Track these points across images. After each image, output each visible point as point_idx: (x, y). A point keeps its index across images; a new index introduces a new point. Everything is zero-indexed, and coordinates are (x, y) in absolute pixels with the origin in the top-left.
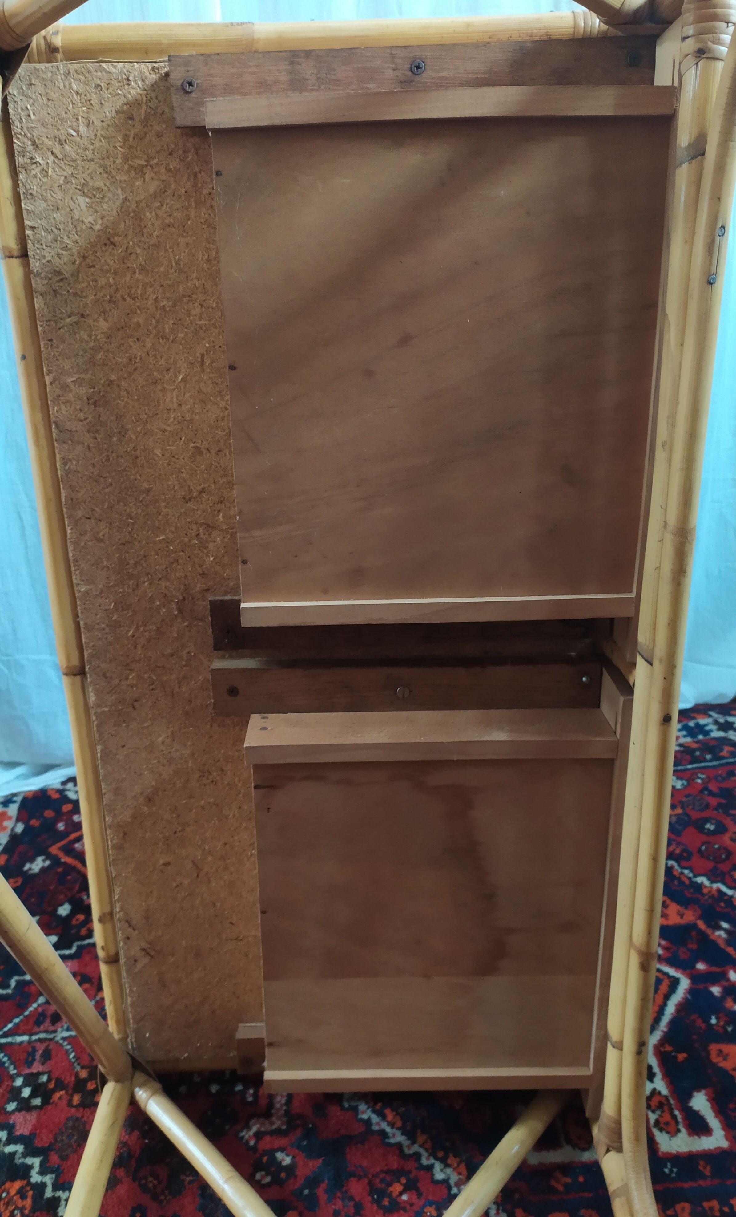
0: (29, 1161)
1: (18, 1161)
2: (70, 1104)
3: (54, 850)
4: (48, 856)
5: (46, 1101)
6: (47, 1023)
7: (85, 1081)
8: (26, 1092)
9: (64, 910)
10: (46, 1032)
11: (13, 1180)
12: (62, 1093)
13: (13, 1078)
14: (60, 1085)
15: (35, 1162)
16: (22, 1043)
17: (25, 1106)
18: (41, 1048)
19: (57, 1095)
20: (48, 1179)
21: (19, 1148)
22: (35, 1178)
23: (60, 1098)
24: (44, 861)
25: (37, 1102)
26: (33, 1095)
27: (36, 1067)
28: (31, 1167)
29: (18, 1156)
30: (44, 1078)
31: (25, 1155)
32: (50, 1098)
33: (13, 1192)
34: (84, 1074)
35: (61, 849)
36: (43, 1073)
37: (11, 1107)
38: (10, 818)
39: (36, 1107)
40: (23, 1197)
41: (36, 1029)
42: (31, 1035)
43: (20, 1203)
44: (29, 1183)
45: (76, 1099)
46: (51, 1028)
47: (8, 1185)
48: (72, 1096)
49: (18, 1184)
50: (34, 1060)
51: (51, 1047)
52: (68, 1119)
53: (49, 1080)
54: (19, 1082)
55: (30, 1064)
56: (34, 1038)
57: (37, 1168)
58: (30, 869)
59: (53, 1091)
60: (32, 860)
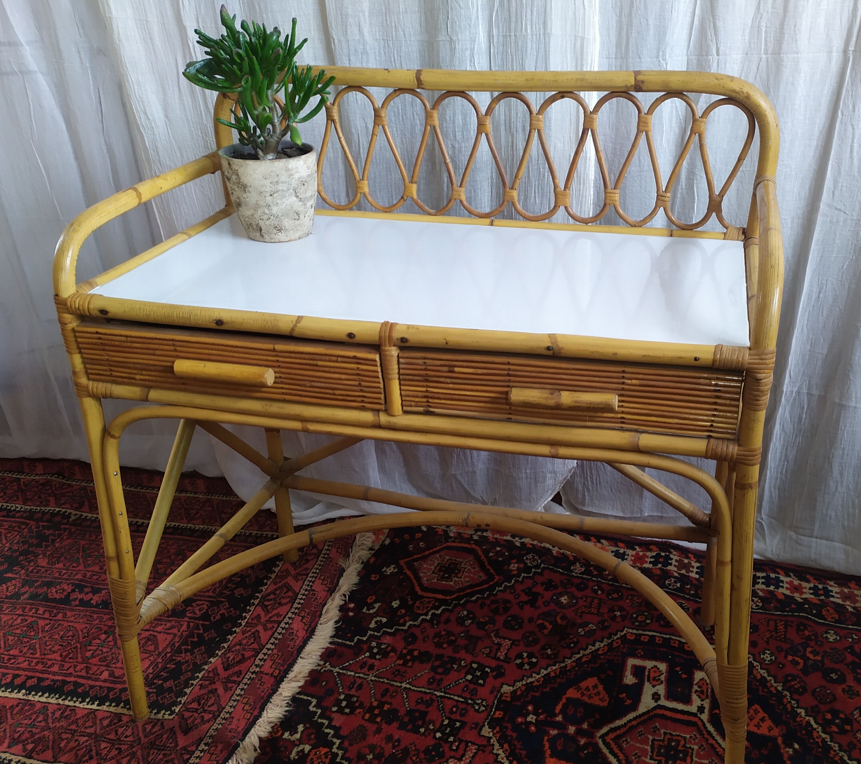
0: (335, 740)
1: (329, 738)
2: (363, 718)
3: (402, 562)
4: (398, 566)
5: (351, 712)
6: (365, 670)
7: (375, 708)
8: (344, 704)
9: (395, 604)
10: (364, 674)
11: (324, 747)
12: (361, 710)
13: (340, 694)
14: (361, 706)
15: (338, 742)
16: (350, 675)
17: (341, 711)
18: (359, 681)
19: (358, 711)
20: (340, 753)
21: (332, 732)
22: (335, 750)
23: (359, 713)
24: (394, 568)
25: (347, 711)
26: (346, 706)
27: (353, 692)
28: (335, 743)
29: (330, 735)
30: (355, 699)
31: (333, 736)
32: (355, 711)
33: (322, 753)
34: (375, 704)
35: (405, 563)
36: (355, 696)
37: (335, 709)
38: (384, 534)
39: (346, 713)
40: (326, 757)
41: (359, 671)
42: (356, 673)
43: (324, 760)
44: (331, 751)
45: (367, 716)
46: (367, 673)
47: (321, 748)
48: (365, 714)
49: (326, 750)
50: (353, 687)
51: (364, 683)
52: (360, 725)
53: (357, 701)
54: (342, 697)
55: (350, 689)
56: (357, 675)
57: (337, 745)
58: (385, 571)
59: (357, 708)
60: (388, 566)
